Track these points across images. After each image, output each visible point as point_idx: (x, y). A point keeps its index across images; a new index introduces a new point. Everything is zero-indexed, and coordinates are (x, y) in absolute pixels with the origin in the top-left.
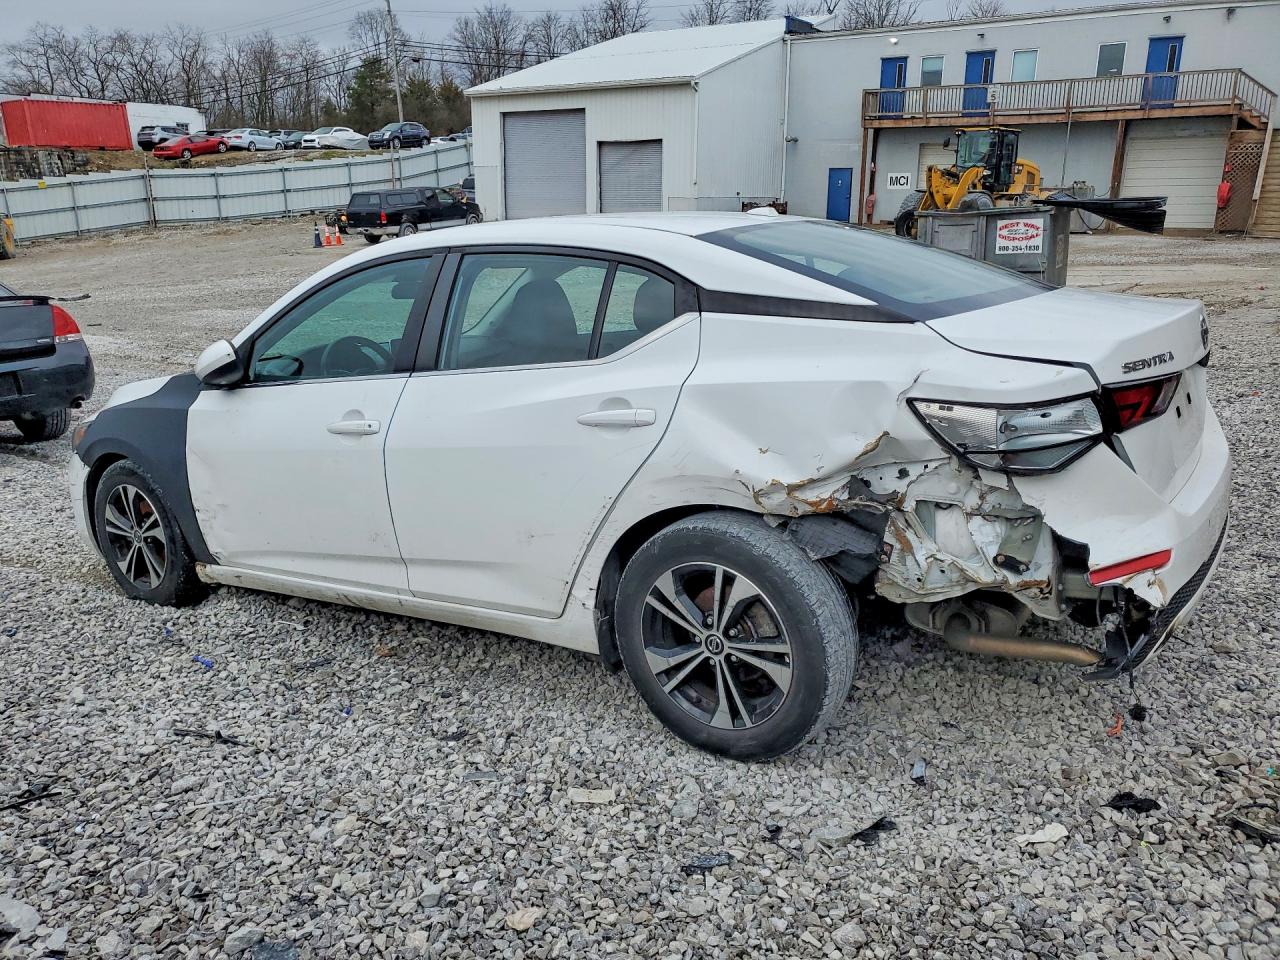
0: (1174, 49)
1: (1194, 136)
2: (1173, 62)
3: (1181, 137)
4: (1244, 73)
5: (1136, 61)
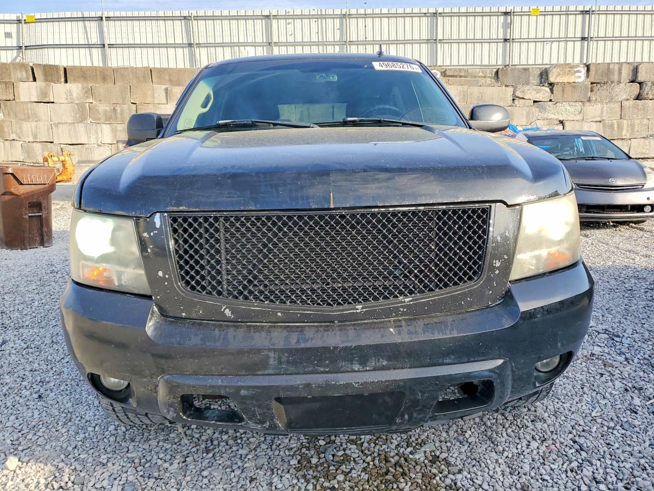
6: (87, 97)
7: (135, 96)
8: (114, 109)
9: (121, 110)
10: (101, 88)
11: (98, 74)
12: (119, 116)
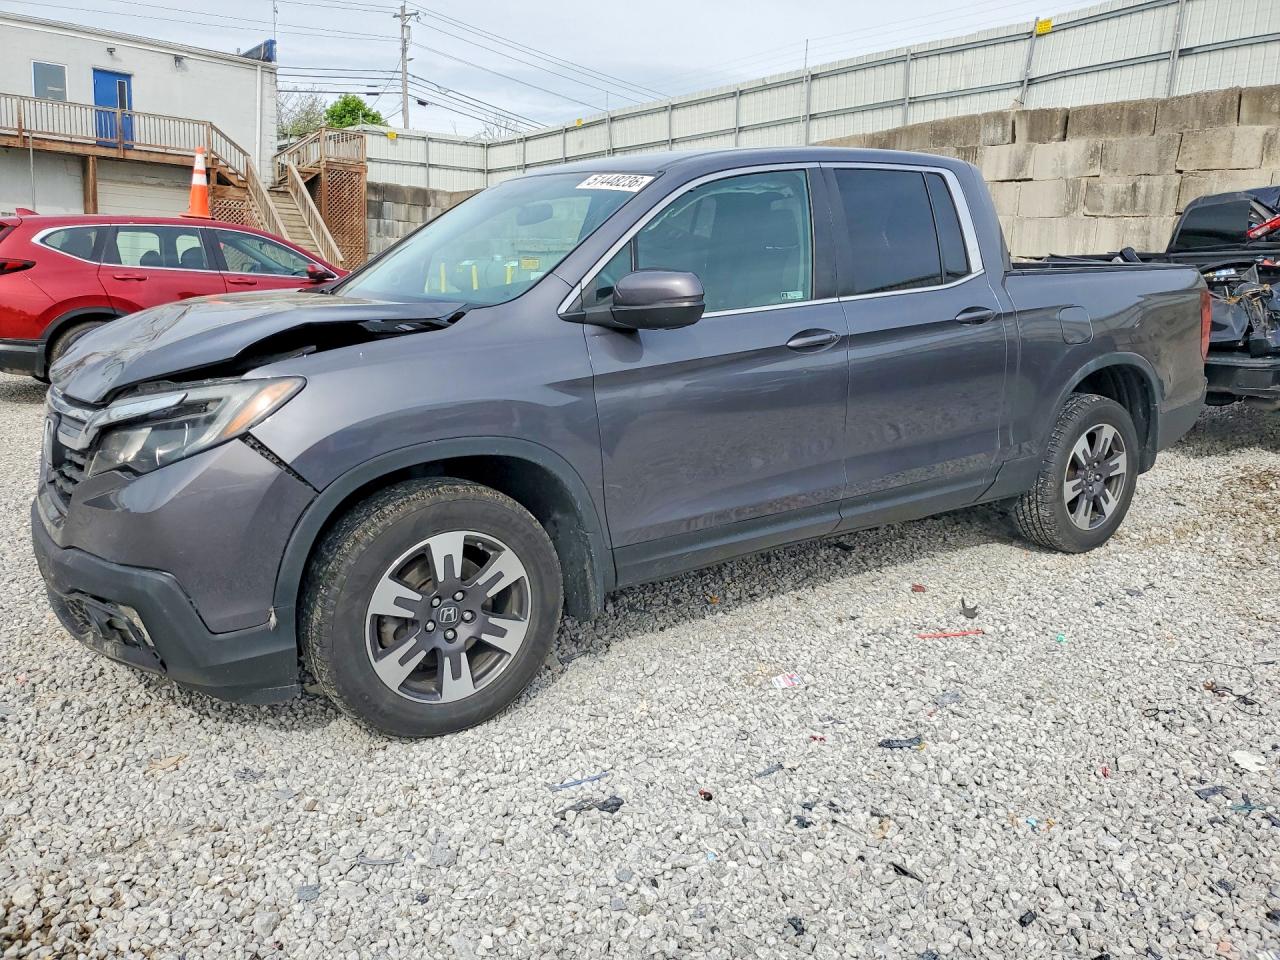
0: (121, 85)
1: (160, 185)
2: (124, 99)
3: (148, 185)
4: (213, 127)
5: (80, 88)
6: (1092, 165)
7: (1187, 156)
8: (1134, 186)
9: (1147, 188)
10: (1120, 144)
11: (1125, 115)
12: (1140, 200)
